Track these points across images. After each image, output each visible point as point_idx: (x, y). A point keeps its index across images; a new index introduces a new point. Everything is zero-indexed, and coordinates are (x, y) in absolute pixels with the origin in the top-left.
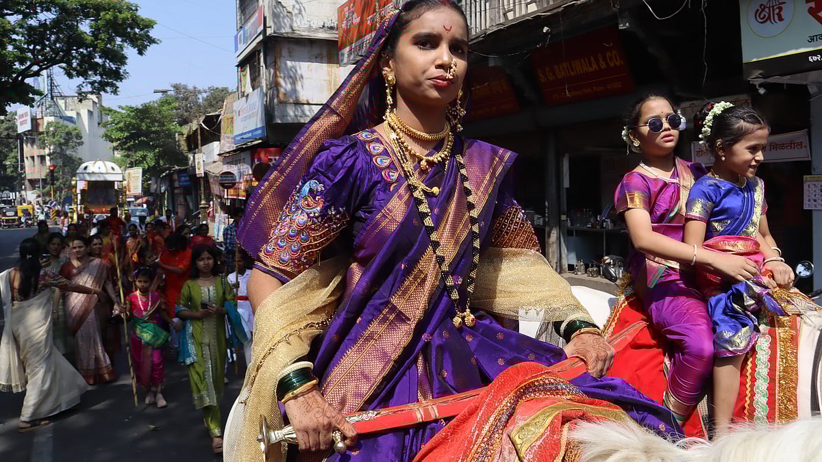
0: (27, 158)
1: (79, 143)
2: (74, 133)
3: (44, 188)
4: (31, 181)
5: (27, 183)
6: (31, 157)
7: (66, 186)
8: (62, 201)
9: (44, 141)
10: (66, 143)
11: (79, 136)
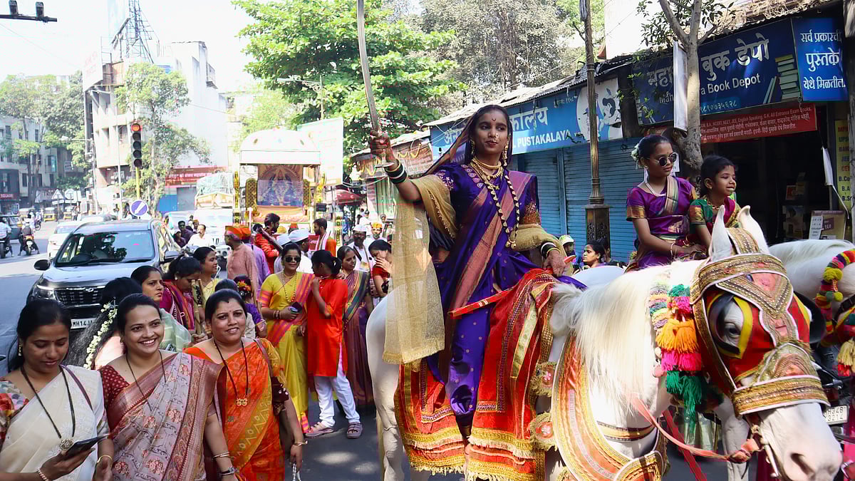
0: (98, 132)
1: (183, 101)
2: (174, 83)
3: (124, 181)
4: (105, 171)
5: (97, 173)
6: (103, 129)
7: (161, 177)
8: (154, 203)
9: (124, 98)
10: (162, 101)
11: (181, 89)
